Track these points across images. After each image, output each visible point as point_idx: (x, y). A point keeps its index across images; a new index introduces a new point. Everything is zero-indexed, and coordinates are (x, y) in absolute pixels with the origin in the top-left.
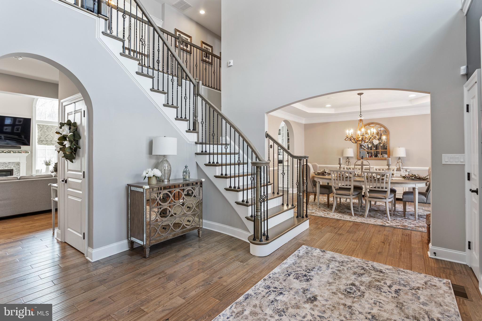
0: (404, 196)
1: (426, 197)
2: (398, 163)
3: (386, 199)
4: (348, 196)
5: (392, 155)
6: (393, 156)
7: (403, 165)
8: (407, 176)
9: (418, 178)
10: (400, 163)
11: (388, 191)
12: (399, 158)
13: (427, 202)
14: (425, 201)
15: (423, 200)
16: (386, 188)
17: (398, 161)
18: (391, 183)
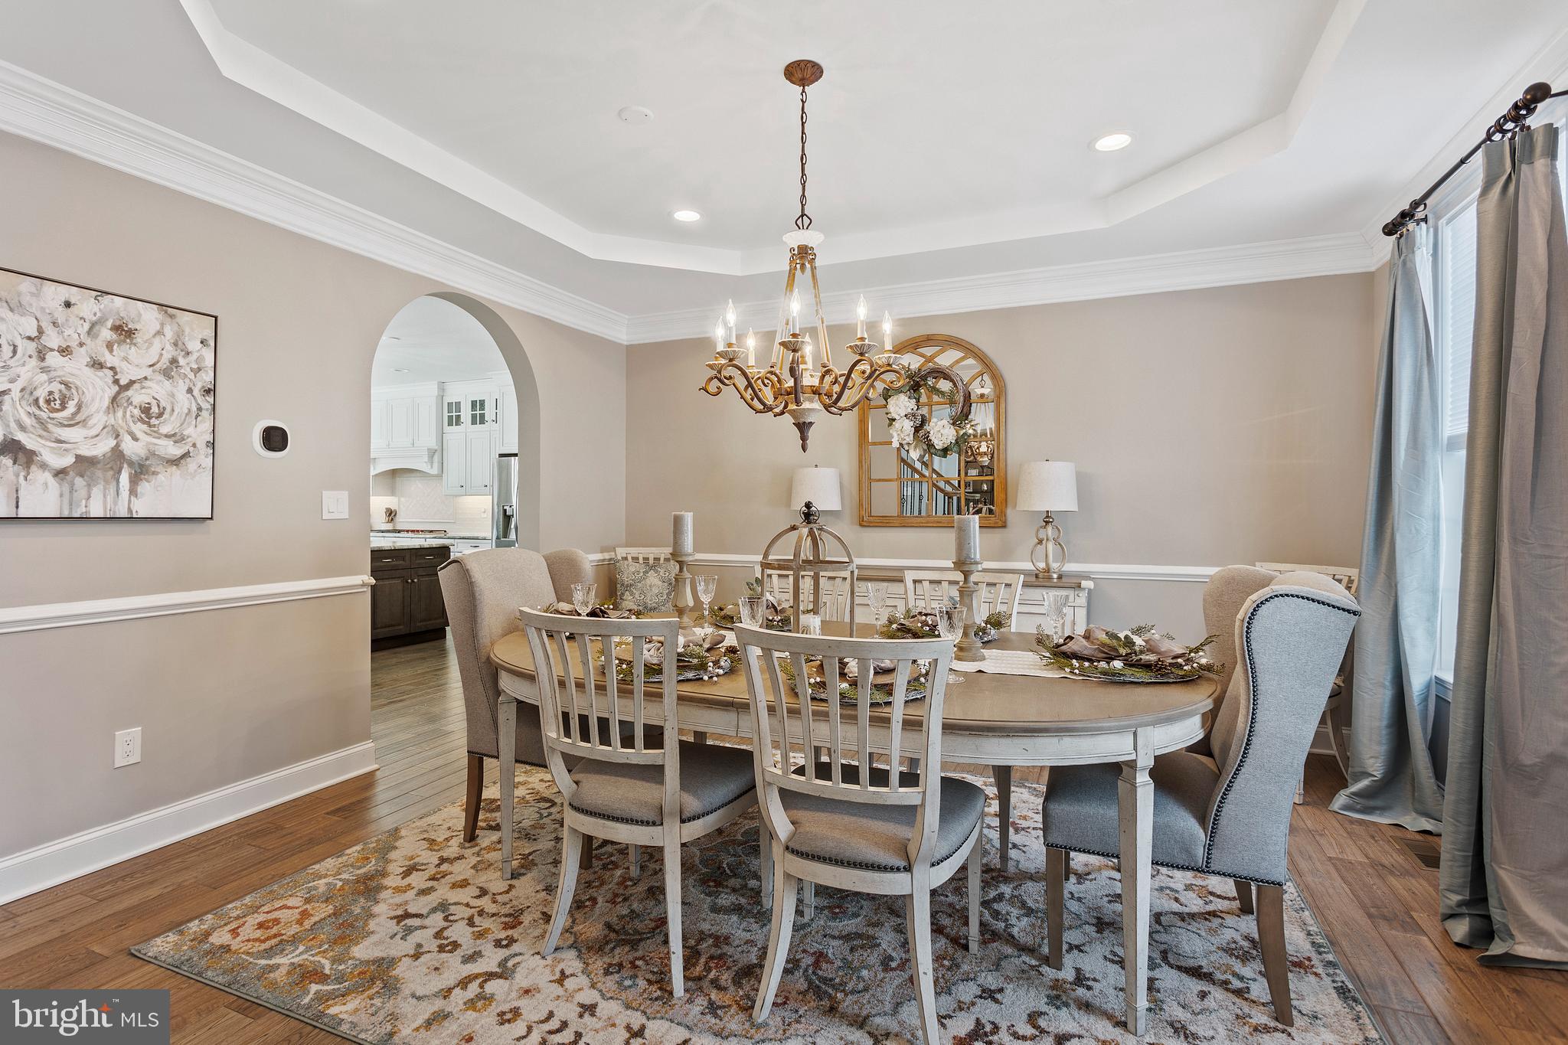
0: (1051, 806)
1: (1202, 820)
2: (1040, 542)
3: (908, 869)
4: (648, 823)
5: (1015, 506)
6: (1017, 509)
7: (1063, 557)
8: (1079, 645)
9: (1147, 666)
10: (1051, 546)
11: (923, 805)
12: (1048, 519)
13: (1214, 867)
14: (1200, 853)
15: (1188, 851)
16: (910, 779)
17: (1042, 535)
18: (949, 728)
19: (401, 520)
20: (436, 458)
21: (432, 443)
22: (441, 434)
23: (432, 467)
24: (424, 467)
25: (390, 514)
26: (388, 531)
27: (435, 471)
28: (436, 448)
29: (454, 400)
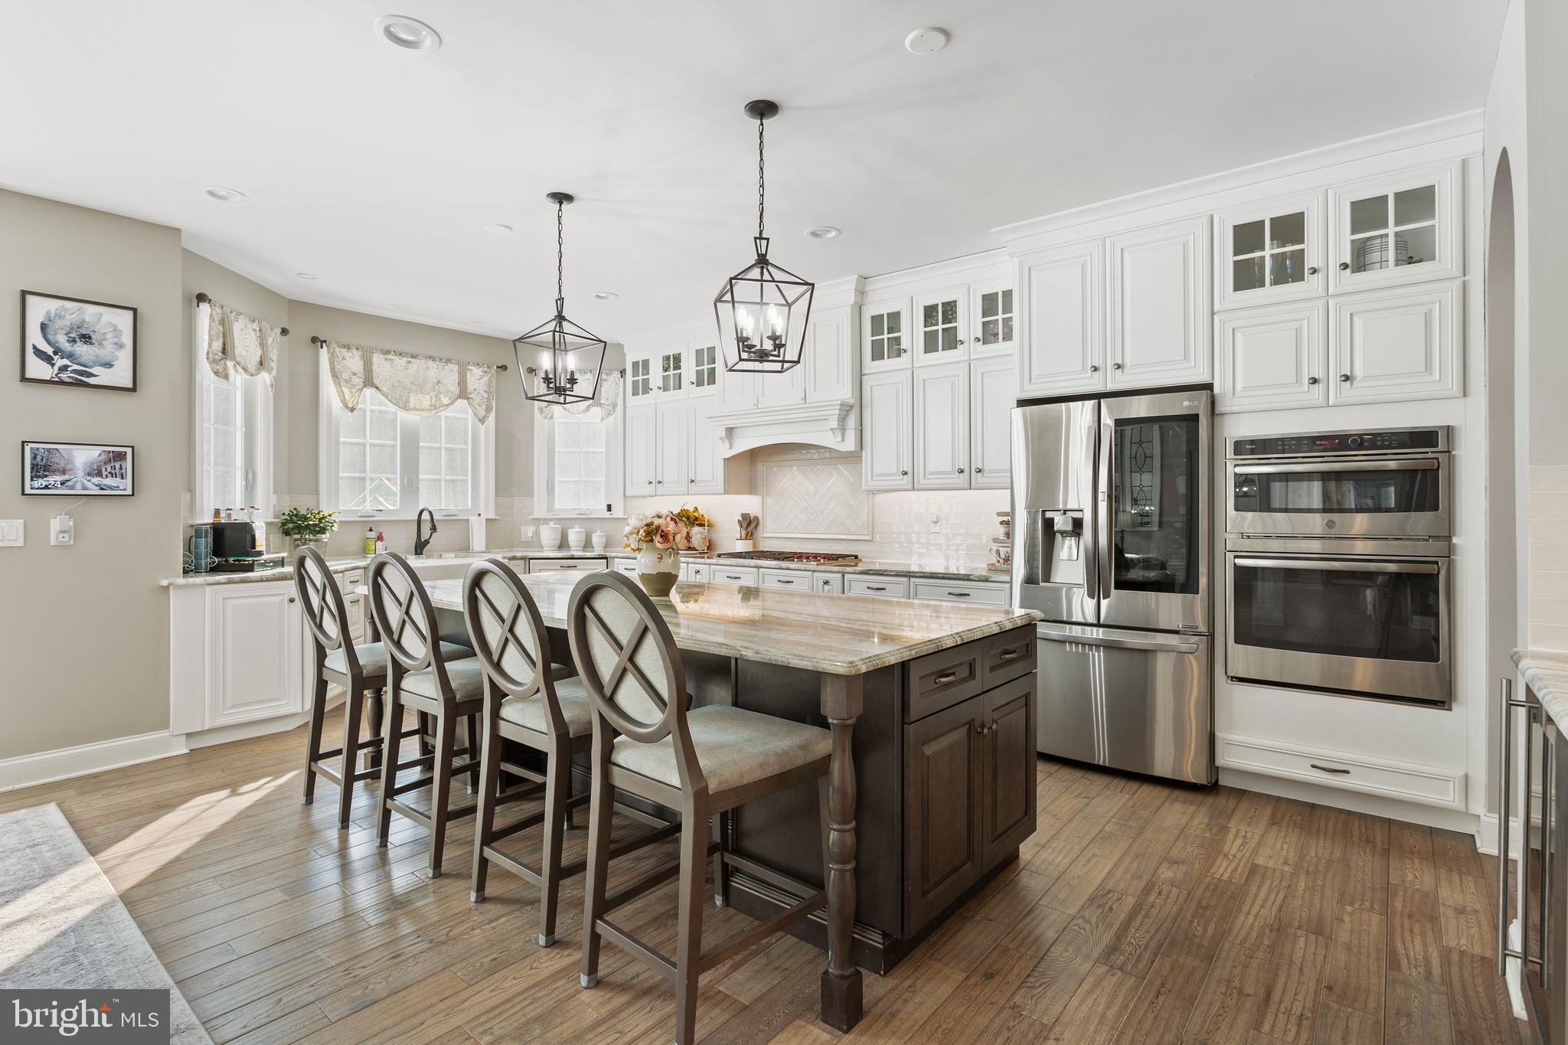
19: (766, 535)
20: (852, 421)
21: (846, 394)
22: (860, 376)
23: (843, 440)
24: (830, 440)
25: (749, 524)
26: (739, 555)
27: (849, 445)
28: (852, 401)
29: (884, 310)
